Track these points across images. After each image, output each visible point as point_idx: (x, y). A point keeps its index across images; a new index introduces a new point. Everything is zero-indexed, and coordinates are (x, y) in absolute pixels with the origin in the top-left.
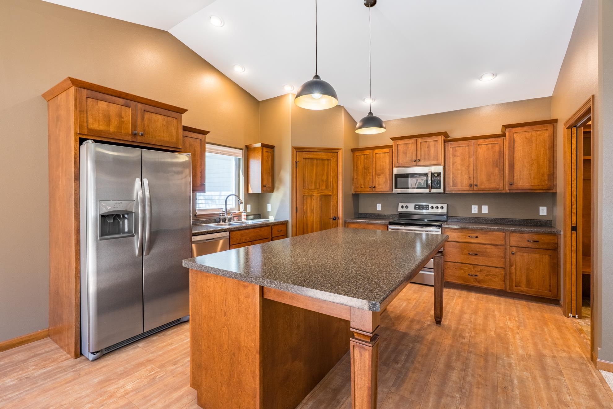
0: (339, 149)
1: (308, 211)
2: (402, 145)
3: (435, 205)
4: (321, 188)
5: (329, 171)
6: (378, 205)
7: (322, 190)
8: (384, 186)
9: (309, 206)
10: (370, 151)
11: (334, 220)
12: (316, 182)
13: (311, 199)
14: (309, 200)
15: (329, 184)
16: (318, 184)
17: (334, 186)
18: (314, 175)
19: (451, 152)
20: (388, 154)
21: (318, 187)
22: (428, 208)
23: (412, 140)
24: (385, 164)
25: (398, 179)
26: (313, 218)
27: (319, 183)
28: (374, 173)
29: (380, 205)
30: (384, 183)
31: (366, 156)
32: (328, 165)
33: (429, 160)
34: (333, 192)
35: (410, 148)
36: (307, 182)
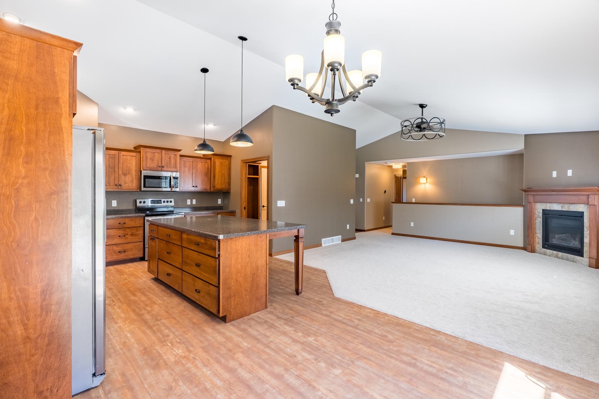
2: (150, 153)
3: (166, 200)
6: (113, 201)
8: (130, 185)
10: (117, 152)
19: (183, 164)
20: (135, 157)
22: (161, 202)
23: (159, 151)
24: (132, 165)
25: (146, 179)
28: (120, 172)
30: (131, 182)
31: (111, 155)
33: (170, 168)
35: (156, 156)
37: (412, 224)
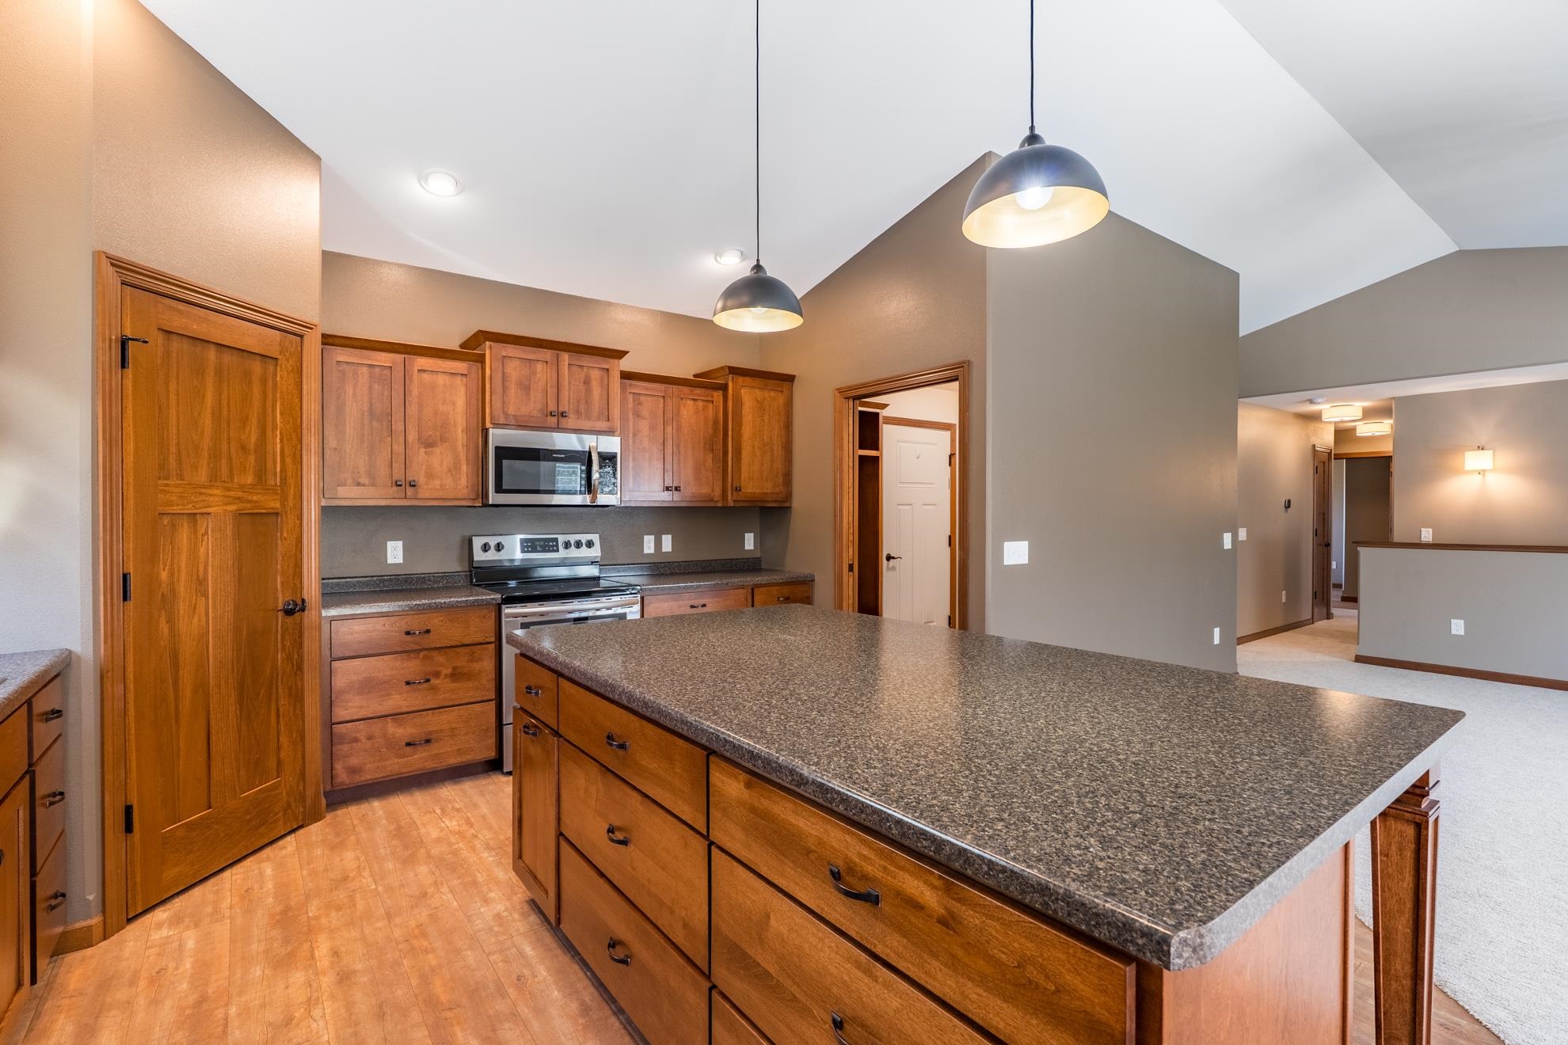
0: (308, 326)
1: (182, 589)
2: (517, 363)
3: (573, 538)
4: (236, 481)
5: (269, 411)
6: (390, 545)
7: (242, 487)
8: (449, 482)
9: (183, 564)
10: (399, 358)
11: (289, 612)
12: (215, 454)
13: (196, 532)
14: (184, 535)
15: (269, 464)
16: (224, 461)
17: (289, 474)
18: (207, 421)
19: (630, 406)
20: (464, 379)
21: (224, 470)
22: (557, 546)
23: (548, 354)
24: (454, 409)
25: (505, 462)
26: (204, 619)
27: (230, 459)
28: (412, 436)
29: (399, 544)
30: (450, 471)
31: (377, 370)
32: (264, 381)
33: (589, 418)
34: (284, 499)
35: (538, 376)
36: (173, 449)
37: (1458, 627)
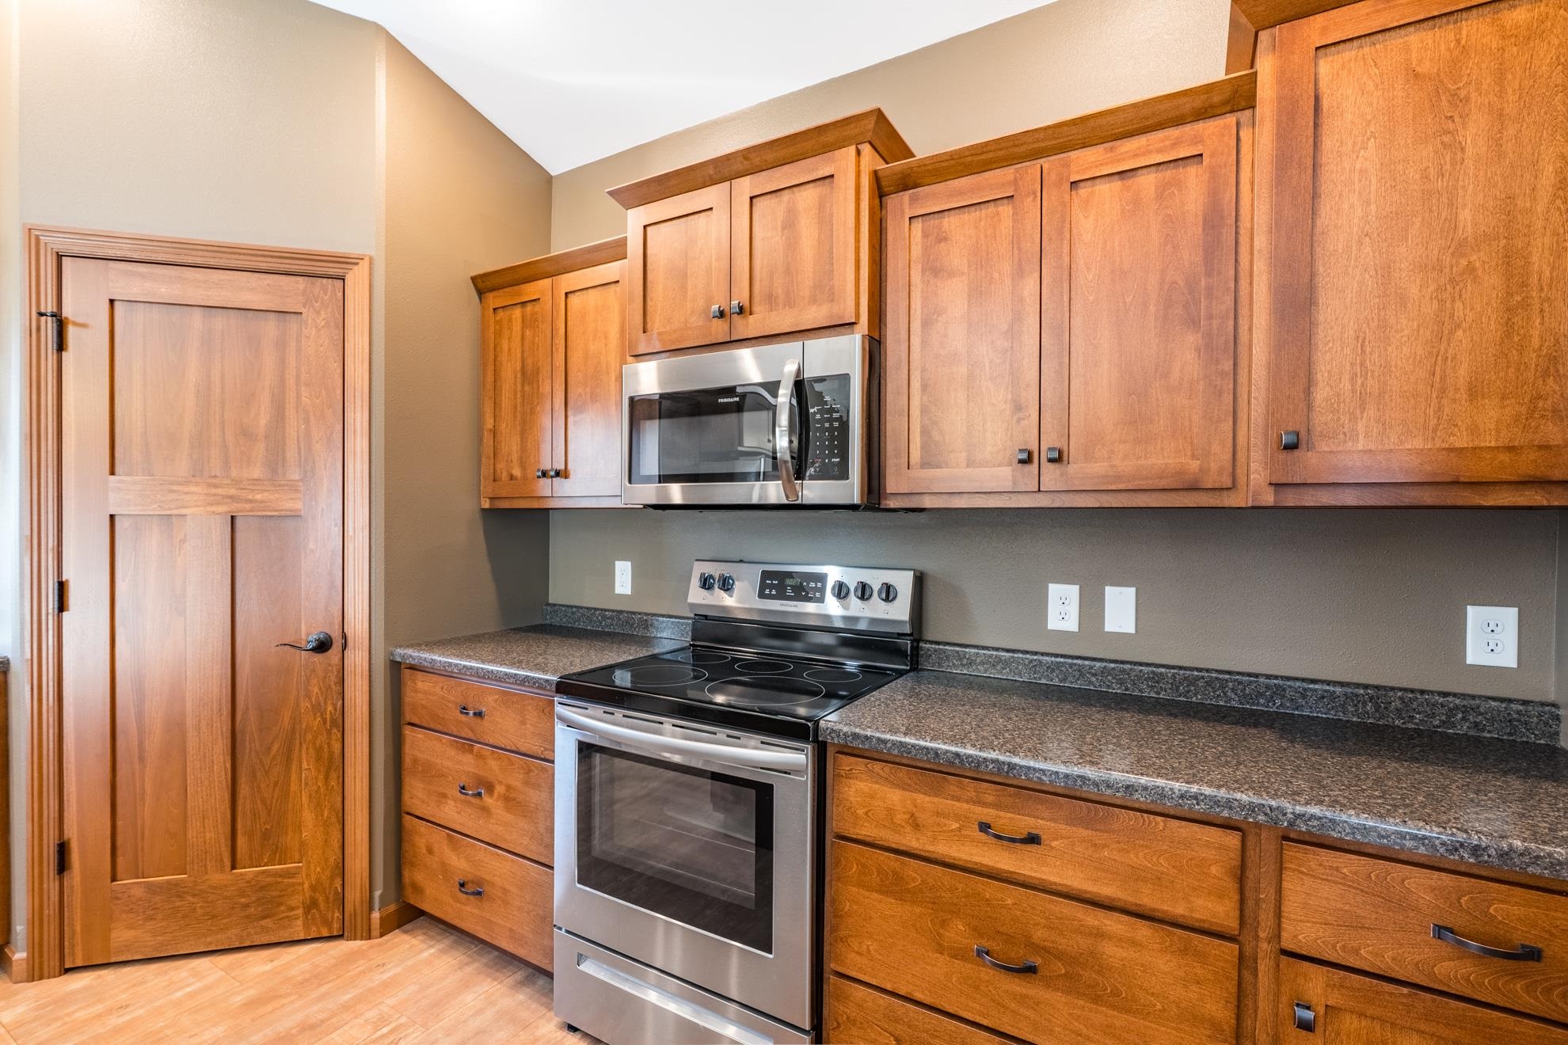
0: (348, 261)
2: (667, 229)
4: (233, 474)
5: (289, 382)
6: (614, 565)
7: (237, 482)
10: (546, 283)
11: (319, 650)
12: (201, 442)
13: (171, 538)
14: (152, 540)
15: (291, 453)
16: (214, 451)
17: (319, 463)
19: (917, 250)
21: (215, 467)
22: (822, 590)
23: (715, 191)
24: (606, 345)
27: (226, 446)
28: (558, 398)
29: (623, 565)
32: (282, 345)
34: (311, 498)
